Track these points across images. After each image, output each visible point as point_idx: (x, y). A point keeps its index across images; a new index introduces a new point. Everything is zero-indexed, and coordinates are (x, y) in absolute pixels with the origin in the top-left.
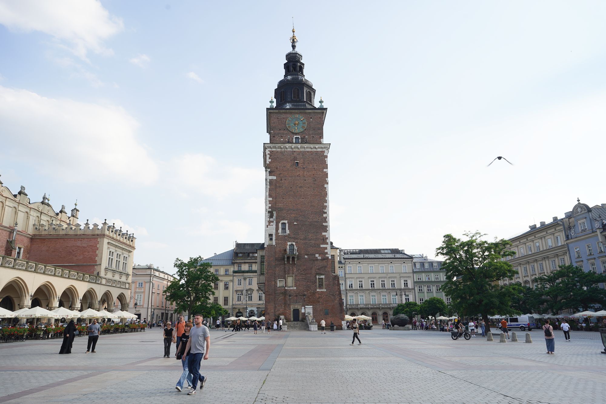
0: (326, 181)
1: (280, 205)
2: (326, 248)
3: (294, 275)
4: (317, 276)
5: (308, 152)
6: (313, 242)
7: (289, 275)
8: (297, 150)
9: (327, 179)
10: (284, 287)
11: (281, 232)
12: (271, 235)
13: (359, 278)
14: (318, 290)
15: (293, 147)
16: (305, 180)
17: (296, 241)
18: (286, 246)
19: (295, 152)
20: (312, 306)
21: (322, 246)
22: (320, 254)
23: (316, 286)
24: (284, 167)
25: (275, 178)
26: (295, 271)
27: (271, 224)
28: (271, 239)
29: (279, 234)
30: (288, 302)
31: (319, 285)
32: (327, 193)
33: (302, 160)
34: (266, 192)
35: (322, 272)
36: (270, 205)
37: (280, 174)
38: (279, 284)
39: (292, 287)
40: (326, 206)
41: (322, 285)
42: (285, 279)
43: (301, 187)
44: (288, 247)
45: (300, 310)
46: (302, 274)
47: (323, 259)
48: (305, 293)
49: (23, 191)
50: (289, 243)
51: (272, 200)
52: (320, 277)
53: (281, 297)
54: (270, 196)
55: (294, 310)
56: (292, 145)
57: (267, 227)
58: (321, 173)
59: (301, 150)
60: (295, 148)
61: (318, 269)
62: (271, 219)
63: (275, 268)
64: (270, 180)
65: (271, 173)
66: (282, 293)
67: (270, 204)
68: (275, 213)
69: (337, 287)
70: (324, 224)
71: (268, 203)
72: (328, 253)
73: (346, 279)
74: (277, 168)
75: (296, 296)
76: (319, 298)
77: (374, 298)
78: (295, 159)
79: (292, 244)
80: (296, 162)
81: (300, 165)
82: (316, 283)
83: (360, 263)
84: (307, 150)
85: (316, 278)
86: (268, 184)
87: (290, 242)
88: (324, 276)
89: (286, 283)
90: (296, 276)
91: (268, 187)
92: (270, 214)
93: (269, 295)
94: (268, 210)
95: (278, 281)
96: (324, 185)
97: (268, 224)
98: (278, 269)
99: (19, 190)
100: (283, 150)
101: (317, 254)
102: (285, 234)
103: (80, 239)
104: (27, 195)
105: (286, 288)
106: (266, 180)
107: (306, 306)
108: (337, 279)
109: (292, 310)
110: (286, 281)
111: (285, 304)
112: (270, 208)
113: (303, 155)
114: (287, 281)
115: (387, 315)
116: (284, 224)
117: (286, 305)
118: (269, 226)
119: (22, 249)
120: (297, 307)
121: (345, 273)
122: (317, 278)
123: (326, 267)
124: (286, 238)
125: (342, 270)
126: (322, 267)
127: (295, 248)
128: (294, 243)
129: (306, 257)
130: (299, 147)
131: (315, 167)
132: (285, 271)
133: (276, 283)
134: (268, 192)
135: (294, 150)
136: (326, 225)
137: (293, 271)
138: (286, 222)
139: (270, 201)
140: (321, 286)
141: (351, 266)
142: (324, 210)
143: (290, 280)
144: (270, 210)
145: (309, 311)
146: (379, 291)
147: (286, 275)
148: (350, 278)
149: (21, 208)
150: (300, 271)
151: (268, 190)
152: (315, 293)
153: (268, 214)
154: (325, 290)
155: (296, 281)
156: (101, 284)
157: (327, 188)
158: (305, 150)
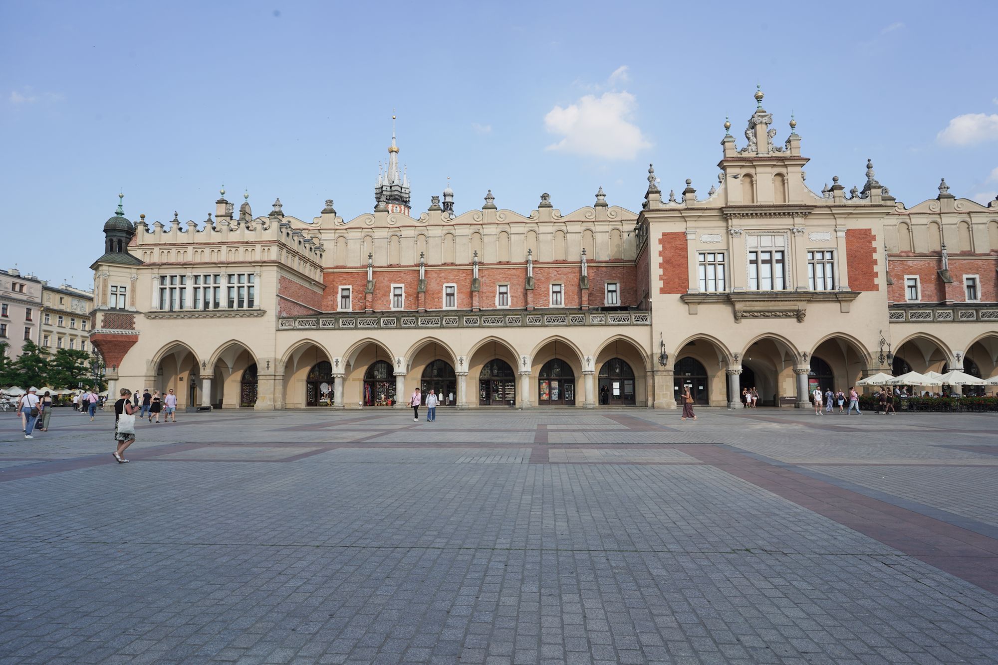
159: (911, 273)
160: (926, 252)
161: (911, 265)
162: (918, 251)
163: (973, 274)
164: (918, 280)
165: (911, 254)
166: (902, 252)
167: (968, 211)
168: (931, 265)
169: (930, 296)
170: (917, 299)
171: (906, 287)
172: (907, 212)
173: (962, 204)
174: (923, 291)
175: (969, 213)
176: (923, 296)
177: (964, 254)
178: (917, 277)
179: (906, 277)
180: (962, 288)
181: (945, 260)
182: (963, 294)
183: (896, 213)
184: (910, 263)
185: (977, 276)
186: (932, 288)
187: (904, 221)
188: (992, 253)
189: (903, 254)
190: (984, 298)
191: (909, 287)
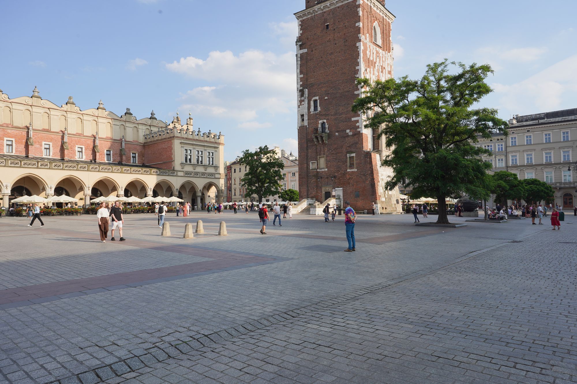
0: (358, 38)
1: (311, 80)
2: (357, 121)
3: (325, 156)
4: (348, 155)
5: (339, 8)
6: (344, 116)
7: (320, 156)
8: (327, 9)
9: (359, 35)
10: (316, 169)
11: (313, 110)
12: (302, 116)
13: (527, 151)
14: (348, 170)
15: (322, 7)
16: (336, 44)
17: (327, 117)
18: (317, 125)
19: (325, 13)
20: (342, 188)
21: (353, 119)
22: (351, 129)
23: (346, 166)
24: (315, 34)
25: (305, 50)
26: (326, 151)
27: (302, 104)
28: (303, 120)
29: (311, 113)
30: (320, 184)
31: (350, 164)
32: (359, 53)
33: (332, 20)
34: (297, 69)
35: (353, 150)
36: (301, 83)
37: (310, 45)
38: (311, 166)
39: (324, 168)
40: (358, 70)
41: (353, 164)
42: (317, 161)
43: (332, 53)
44: (320, 126)
45: (331, 192)
46: (333, 154)
47: (354, 135)
48: (336, 174)
49: (128, 112)
50: (320, 122)
51: (304, 77)
52: (351, 155)
53: (313, 180)
54: (301, 72)
55: (326, 192)
56: (321, 6)
57: (299, 107)
58: (353, 30)
59: (332, 8)
60: (325, 7)
61: (349, 147)
62: (302, 98)
63: (307, 150)
64: (300, 54)
65: (301, 47)
66: (314, 176)
67: (301, 81)
68: (306, 91)
69: (369, 166)
70: (356, 93)
71: (299, 81)
72: (360, 127)
73: (508, 154)
74: (308, 39)
75: (327, 178)
76: (349, 179)
77: (549, 175)
78: (326, 21)
79: (324, 123)
80: (326, 24)
81: (330, 27)
82: (347, 162)
83: (529, 131)
84: (338, 5)
85: (347, 158)
86: (299, 59)
87: (321, 120)
88: (355, 154)
89: (317, 165)
90: (327, 156)
91: (299, 63)
92: (301, 92)
93: (302, 178)
94: (299, 89)
95: (311, 164)
96: (356, 44)
97: (299, 105)
98: (310, 151)
99: (126, 111)
100: (314, 15)
101: (348, 129)
102: (316, 112)
103: (164, 142)
104: (132, 115)
105: (318, 170)
106: (296, 55)
107: (336, 189)
108: (369, 157)
109: (324, 192)
110: (317, 162)
111: (317, 186)
112: (301, 86)
113: (333, 14)
114: (319, 163)
115: (571, 197)
116: (315, 101)
117: (318, 188)
118: (300, 106)
119: (137, 154)
120: (328, 189)
121: (506, 147)
122: (348, 156)
123: (357, 143)
124: (317, 116)
125: (501, 143)
126: (353, 144)
127: (327, 126)
128: (325, 121)
129: (337, 134)
130: (328, 5)
131: (347, 24)
132: (317, 153)
133: (308, 165)
134: (299, 68)
135: (324, 11)
136: (358, 93)
137: (324, 151)
138: (317, 98)
139: (301, 78)
140: (352, 166)
141: (515, 136)
142: (355, 75)
143: (322, 161)
144: (302, 88)
145: (339, 193)
146: (558, 166)
147: (318, 157)
148: (512, 152)
149: (128, 125)
150: (331, 151)
151: (299, 67)
152: (345, 173)
153: (299, 94)
154: (356, 170)
155: (327, 162)
156: (177, 176)
157: (359, 47)
158: (336, 6)
159: (9, 137)
160: (20, 126)
161: (10, 132)
162: (15, 124)
163: (49, 142)
164: (14, 142)
165: (10, 126)
166: (4, 124)
167: (49, 107)
168: (23, 134)
169: (21, 152)
170: (12, 152)
171: (5, 145)
172: (11, 101)
173: (45, 103)
174: (16, 148)
175: (49, 108)
176: (16, 151)
177: (44, 130)
178: (13, 140)
179: (5, 139)
180: (42, 149)
181: (31, 133)
182: (42, 152)
183: (2, 100)
184: (9, 131)
185: (51, 144)
186: (22, 147)
187: (8, 105)
188: (61, 132)
189: (4, 125)
190: (54, 155)
191: (7, 145)
